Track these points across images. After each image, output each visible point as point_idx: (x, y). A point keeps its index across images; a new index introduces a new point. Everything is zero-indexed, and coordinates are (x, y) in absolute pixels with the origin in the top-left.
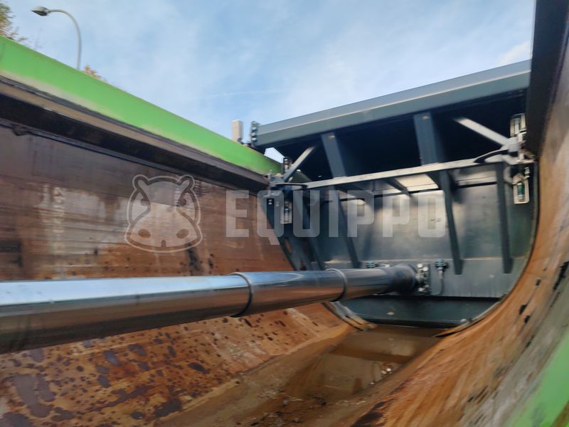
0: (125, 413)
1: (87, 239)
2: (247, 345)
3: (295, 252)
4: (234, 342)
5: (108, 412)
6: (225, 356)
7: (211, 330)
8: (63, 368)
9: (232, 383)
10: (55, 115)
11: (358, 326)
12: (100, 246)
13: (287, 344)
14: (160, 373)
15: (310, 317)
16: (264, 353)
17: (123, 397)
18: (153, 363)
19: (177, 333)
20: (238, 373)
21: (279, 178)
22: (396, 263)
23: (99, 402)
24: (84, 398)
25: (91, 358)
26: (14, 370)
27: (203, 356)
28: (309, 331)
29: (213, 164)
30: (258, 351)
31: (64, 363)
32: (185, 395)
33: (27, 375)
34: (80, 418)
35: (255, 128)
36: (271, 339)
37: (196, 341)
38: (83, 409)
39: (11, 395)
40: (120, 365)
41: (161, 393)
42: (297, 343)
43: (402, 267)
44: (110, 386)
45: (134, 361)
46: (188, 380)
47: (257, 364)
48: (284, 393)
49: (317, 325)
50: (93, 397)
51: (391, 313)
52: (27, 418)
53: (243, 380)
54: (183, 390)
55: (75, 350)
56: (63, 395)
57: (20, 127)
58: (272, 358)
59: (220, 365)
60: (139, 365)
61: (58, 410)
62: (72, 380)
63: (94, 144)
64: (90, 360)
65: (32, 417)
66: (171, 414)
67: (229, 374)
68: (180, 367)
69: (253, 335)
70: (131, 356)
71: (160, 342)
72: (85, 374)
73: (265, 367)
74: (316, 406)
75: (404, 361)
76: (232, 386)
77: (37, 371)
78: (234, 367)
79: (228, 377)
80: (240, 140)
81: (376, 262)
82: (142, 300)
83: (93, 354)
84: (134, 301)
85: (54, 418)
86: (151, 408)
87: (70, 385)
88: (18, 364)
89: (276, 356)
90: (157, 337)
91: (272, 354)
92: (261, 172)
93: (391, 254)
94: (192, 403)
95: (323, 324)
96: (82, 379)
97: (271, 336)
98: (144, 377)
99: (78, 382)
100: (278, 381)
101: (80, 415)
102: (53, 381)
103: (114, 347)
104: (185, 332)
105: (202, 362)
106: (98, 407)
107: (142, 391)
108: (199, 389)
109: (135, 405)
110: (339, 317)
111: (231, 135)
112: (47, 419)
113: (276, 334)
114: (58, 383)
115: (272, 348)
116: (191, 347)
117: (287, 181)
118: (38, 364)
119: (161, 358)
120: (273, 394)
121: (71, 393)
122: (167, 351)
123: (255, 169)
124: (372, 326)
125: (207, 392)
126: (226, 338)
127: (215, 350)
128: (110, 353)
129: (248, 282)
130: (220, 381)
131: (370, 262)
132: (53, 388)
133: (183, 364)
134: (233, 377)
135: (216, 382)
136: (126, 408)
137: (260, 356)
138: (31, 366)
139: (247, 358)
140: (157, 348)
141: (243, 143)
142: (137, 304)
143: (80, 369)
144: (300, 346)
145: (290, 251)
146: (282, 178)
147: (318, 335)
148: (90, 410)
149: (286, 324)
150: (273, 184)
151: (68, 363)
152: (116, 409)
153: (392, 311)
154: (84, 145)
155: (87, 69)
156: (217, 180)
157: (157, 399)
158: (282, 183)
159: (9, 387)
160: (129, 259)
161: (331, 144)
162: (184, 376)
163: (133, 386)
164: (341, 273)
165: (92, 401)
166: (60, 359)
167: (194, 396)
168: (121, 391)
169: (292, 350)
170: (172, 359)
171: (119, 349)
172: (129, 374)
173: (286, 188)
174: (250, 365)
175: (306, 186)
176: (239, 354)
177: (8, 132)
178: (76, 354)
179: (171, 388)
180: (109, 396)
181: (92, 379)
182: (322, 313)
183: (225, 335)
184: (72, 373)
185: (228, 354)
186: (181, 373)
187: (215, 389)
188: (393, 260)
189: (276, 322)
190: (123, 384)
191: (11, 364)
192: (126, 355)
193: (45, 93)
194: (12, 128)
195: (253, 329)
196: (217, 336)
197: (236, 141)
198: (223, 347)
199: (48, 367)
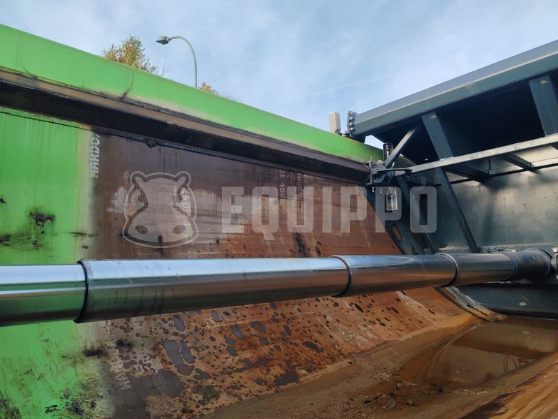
0: (250, 379)
1: (210, 230)
2: (359, 329)
3: (404, 239)
4: (346, 325)
5: (236, 376)
6: (337, 337)
7: (323, 313)
8: (200, 337)
9: (344, 363)
10: (176, 127)
11: (483, 316)
12: (221, 236)
13: (401, 330)
14: (278, 348)
15: (426, 305)
16: (376, 337)
17: (248, 365)
18: (272, 339)
19: (291, 313)
20: (350, 354)
21: (380, 165)
22: (524, 248)
23: (228, 367)
24: (217, 363)
25: (221, 330)
26: (164, 336)
27: (317, 336)
28: (425, 319)
29: (313, 157)
30: (370, 335)
31: (200, 333)
32: (301, 369)
33: (173, 341)
34: (215, 379)
35: (352, 118)
36: (383, 325)
37: (309, 322)
38: (217, 372)
39: (164, 355)
40: (244, 338)
41: (280, 365)
42: (411, 330)
43: (532, 251)
44: (237, 355)
45: (256, 336)
46: (303, 356)
47: (369, 348)
48: (398, 377)
49: (433, 313)
50: (224, 363)
51: (523, 304)
52: (176, 374)
53: (355, 361)
54: (299, 365)
55: (207, 323)
56: (201, 359)
57: (151, 140)
58: (385, 342)
59: (333, 346)
60: (259, 340)
61: (198, 370)
62: (207, 347)
63: (209, 149)
64: (220, 332)
65: (178, 374)
66: (289, 384)
67: (341, 353)
68: (296, 345)
69: (365, 320)
70: (253, 331)
71: (277, 321)
72: (217, 343)
73: (378, 350)
74: (432, 392)
75: (539, 356)
76: (345, 365)
77: (180, 338)
78: (346, 349)
79: (341, 357)
80: (338, 131)
81: (500, 247)
82: (249, 278)
83: (222, 328)
84: (242, 278)
85: (195, 377)
86: (272, 377)
87: (206, 351)
88: (166, 332)
89: (389, 341)
90: (273, 316)
91: (385, 339)
92: (362, 161)
93: (517, 239)
94: (307, 377)
95: (441, 312)
96: (215, 347)
97: (384, 321)
98: (265, 350)
99: (211, 349)
100: (391, 365)
101: (215, 377)
102: (193, 347)
103: (238, 323)
104: (298, 314)
105: (316, 341)
106: (229, 371)
107: (264, 362)
108: (314, 366)
109: (258, 373)
110: (460, 306)
111: (329, 128)
112: (191, 377)
113: (388, 320)
114: (196, 349)
115: (385, 333)
116: (304, 327)
117: (388, 167)
118: (180, 333)
119: (279, 335)
120: (386, 376)
121: (207, 358)
122: (283, 330)
123: (355, 158)
124: (500, 317)
125: (321, 368)
126: (338, 320)
127: (328, 332)
128: (235, 328)
129: (346, 265)
130: (334, 360)
131: (492, 247)
132: (193, 352)
133: (298, 341)
134: (345, 357)
135: (329, 360)
136: (251, 374)
137: (373, 340)
138: (176, 334)
139: (359, 341)
140: (274, 326)
141: (341, 134)
142: (245, 281)
143: (213, 339)
144: (415, 333)
145: (399, 238)
146: (384, 164)
147: (435, 324)
148: (222, 373)
149: (399, 311)
150: (374, 171)
151: (203, 333)
152: (243, 374)
153: (524, 301)
154: (200, 150)
155: (204, 85)
156: (319, 172)
157: (277, 371)
158: (384, 169)
159: (162, 349)
160: (245, 247)
161: (433, 124)
162: (299, 353)
163: (255, 357)
164: (451, 258)
165: (222, 366)
166: (196, 329)
167: (309, 371)
168: (246, 360)
169: (406, 336)
170: (288, 336)
171: (242, 325)
172: (252, 346)
173: (389, 174)
174: (363, 348)
175: (411, 170)
176: (351, 336)
177: (144, 145)
178: (209, 327)
179: (288, 362)
180: (237, 363)
181: (222, 348)
182: (440, 301)
183: (337, 318)
184: (206, 342)
185: (340, 336)
186: (297, 349)
187: (328, 366)
188: (520, 245)
189: (388, 309)
190: (247, 355)
191: (162, 331)
192: (248, 330)
193: (167, 110)
194: (146, 141)
195: (365, 313)
196: (329, 318)
197: (333, 132)
198: (335, 329)
199: (188, 336)
